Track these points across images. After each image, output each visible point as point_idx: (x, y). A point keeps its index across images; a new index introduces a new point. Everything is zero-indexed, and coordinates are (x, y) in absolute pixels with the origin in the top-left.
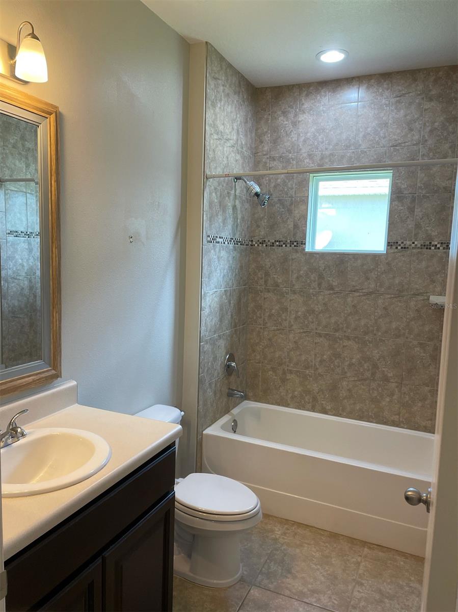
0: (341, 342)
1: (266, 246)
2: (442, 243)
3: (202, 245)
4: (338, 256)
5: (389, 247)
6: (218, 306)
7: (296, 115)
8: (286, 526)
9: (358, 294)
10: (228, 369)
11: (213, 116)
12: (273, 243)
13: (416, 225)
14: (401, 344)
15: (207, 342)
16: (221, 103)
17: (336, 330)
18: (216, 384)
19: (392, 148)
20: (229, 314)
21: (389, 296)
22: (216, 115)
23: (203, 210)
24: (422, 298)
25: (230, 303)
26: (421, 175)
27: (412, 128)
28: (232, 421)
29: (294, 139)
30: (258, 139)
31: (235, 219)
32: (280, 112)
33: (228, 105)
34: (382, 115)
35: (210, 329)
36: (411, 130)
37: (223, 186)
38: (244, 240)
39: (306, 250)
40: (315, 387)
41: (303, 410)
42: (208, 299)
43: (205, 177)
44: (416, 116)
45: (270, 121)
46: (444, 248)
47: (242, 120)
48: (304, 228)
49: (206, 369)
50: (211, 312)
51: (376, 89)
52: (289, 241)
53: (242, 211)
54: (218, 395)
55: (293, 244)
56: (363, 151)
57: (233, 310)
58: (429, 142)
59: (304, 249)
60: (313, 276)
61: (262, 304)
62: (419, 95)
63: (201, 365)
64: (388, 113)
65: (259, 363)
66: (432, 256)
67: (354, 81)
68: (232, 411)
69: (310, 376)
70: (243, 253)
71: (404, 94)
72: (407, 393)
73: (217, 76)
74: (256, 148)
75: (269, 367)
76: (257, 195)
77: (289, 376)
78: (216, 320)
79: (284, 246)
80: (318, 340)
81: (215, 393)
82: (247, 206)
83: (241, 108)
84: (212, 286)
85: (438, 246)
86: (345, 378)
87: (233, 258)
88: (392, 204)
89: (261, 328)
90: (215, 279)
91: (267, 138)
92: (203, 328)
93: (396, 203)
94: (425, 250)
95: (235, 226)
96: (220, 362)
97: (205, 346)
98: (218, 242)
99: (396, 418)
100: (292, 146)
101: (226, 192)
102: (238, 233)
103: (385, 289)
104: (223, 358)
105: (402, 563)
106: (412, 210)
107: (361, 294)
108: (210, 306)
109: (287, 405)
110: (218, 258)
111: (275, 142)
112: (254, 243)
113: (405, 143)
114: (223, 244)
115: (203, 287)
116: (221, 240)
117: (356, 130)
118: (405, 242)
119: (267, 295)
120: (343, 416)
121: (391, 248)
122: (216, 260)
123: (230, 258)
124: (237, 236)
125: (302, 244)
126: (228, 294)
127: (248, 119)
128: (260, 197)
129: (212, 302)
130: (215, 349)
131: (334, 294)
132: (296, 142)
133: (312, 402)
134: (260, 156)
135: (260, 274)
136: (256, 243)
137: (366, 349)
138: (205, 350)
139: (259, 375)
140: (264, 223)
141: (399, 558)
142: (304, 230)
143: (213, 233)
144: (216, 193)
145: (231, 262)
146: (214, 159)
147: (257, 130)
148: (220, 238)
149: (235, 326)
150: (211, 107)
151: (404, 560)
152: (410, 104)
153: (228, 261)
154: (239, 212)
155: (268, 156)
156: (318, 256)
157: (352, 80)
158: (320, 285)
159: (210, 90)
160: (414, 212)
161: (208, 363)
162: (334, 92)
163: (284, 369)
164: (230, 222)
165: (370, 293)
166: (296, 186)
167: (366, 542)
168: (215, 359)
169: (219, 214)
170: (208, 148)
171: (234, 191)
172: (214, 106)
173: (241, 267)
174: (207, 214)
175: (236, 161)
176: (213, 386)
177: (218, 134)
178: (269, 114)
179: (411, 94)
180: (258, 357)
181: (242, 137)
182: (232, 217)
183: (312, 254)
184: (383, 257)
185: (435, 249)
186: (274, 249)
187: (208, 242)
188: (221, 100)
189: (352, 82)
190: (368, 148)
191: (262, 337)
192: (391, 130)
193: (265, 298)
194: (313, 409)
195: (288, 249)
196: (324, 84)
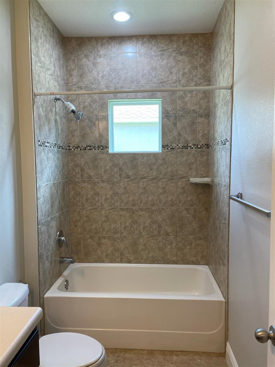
0: (137, 213)
1: (80, 150)
2: (194, 145)
3: (35, 148)
4: (131, 155)
5: (163, 149)
6: (49, 195)
7: (95, 59)
8: (117, 354)
9: (146, 180)
10: (59, 243)
11: (37, 48)
12: (85, 148)
13: (178, 134)
14: (175, 210)
15: (43, 224)
16: (41, 40)
17: (133, 205)
18: (51, 256)
19: (160, 84)
20: (58, 201)
21: (165, 180)
22: (38, 48)
23: (34, 121)
24: (185, 180)
25: (58, 193)
26: (179, 102)
27: (172, 72)
28: (64, 281)
29: (95, 75)
30: (68, 73)
31: (57, 129)
32: (84, 56)
33: (47, 43)
34: (152, 62)
35: (45, 214)
36: (171, 73)
37: (47, 103)
38: (64, 145)
39: (109, 152)
40: (122, 246)
41: (114, 263)
42: (42, 190)
43: (34, 94)
44: (173, 64)
45: (76, 61)
46: (195, 148)
47: (57, 57)
48: (107, 137)
49: (44, 246)
50: (44, 201)
51: (148, 45)
52: (97, 146)
53: (61, 124)
54: (53, 264)
55: (100, 148)
56: (142, 85)
57: (60, 197)
58: (182, 82)
59: (108, 152)
60: (116, 170)
61: (80, 192)
62: (174, 51)
63: (40, 244)
64: (156, 61)
65: (81, 234)
66: (189, 153)
67: (133, 38)
68: (63, 274)
69: (118, 239)
70: (64, 155)
71: (165, 50)
72: (180, 241)
73: (37, 18)
74: (68, 79)
75: (88, 236)
76: (73, 111)
77: (103, 241)
78: (48, 206)
79: (94, 149)
80: (122, 213)
81: (51, 263)
82: (64, 121)
83: (55, 48)
84: (44, 180)
85: (192, 146)
86: (141, 237)
87: (58, 158)
88: (163, 121)
89: (81, 209)
90: (46, 175)
91: (75, 73)
92: (40, 214)
93: (166, 120)
94: (184, 149)
95: (57, 135)
96: (53, 238)
97: (42, 228)
98: (47, 146)
99: (175, 258)
100: (94, 80)
101: (49, 108)
102: (60, 140)
103: (162, 176)
104: (55, 235)
105: (199, 360)
106: (175, 124)
107: (148, 180)
108: (44, 196)
109: (103, 262)
110: (47, 158)
111: (81, 76)
112: (71, 148)
113: (168, 81)
114: (50, 148)
115: (37, 181)
116: (48, 145)
117: (137, 71)
118: (172, 145)
119: (83, 185)
120: (141, 262)
121: (164, 149)
122: (46, 160)
123: (56, 158)
124: (59, 143)
125: (106, 148)
126: (56, 186)
127: (61, 57)
128: (76, 113)
129: (45, 192)
130: (49, 229)
131: (131, 181)
132: (97, 77)
133: (121, 256)
134: (70, 85)
135: (78, 170)
136: (72, 148)
137: (153, 216)
138: (42, 231)
139: (82, 243)
140: (77, 133)
141: (196, 357)
142: (107, 138)
143: (42, 139)
144: (42, 108)
145: (56, 161)
146: (39, 82)
147: (67, 67)
148: (48, 143)
149: (62, 210)
150: (34, 41)
151: (200, 357)
152: (170, 56)
153: (54, 161)
154: (59, 125)
155: (77, 86)
156: (118, 155)
157: (132, 37)
158: (120, 175)
159: (33, 27)
160: (176, 125)
161: (45, 241)
162: (120, 44)
163: (99, 236)
164: (54, 131)
165: (154, 179)
166: (99, 108)
167: (172, 351)
168: (50, 236)
169: (45, 125)
170: (34, 72)
171: (54, 108)
172: (37, 41)
173: (63, 165)
174: (37, 124)
175: (55, 86)
176: (49, 258)
177: (40, 63)
178: (76, 56)
179: (169, 50)
180: (80, 230)
181: (57, 69)
182: (54, 127)
183: (114, 155)
184: (160, 155)
185: (191, 148)
186: (87, 152)
187: (39, 145)
188: (41, 38)
189: (132, 39)
190: (146, 83)
191: (82, 215)
192: (159, 72)
193: (82, 187)
194: (121, 262)
195: (97, 151)
196: (113, 39)
